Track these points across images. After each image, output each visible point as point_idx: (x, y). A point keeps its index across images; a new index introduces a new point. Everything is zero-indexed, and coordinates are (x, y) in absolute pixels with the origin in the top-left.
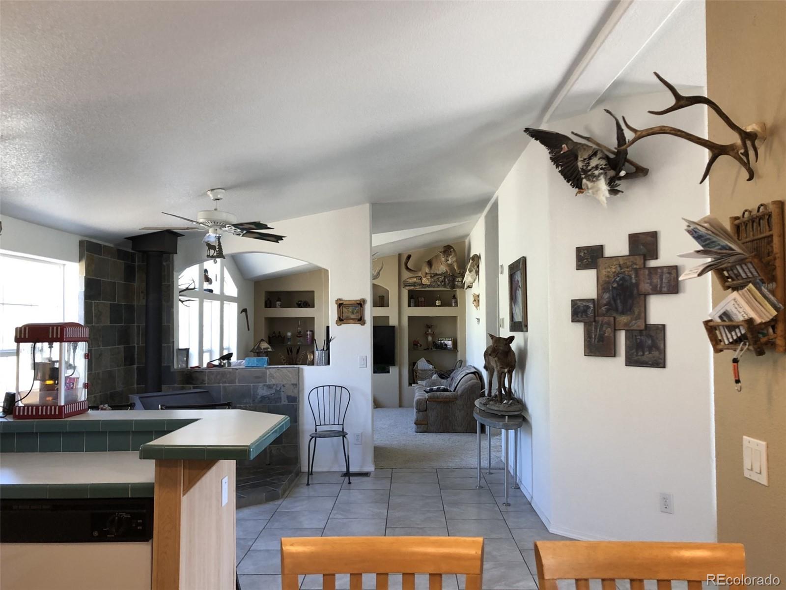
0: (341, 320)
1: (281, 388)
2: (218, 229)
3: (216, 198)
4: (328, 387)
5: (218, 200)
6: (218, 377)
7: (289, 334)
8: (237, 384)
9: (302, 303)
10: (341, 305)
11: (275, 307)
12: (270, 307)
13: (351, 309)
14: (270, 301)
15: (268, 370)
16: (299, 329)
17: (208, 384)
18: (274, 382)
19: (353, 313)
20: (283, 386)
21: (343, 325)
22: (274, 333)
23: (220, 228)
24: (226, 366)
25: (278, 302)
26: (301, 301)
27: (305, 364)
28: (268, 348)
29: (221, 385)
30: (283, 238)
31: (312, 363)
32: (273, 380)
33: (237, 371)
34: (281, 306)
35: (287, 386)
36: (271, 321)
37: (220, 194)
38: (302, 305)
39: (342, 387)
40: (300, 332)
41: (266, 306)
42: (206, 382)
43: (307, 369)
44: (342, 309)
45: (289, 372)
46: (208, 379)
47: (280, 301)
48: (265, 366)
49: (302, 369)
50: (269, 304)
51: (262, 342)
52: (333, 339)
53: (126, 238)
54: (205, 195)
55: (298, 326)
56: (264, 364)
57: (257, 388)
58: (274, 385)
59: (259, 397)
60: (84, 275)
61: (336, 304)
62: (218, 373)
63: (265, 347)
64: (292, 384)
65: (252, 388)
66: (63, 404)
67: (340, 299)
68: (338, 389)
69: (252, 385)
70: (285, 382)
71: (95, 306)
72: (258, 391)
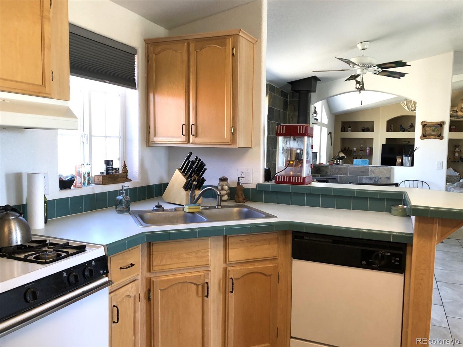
0: (424, 136)
1: (378, 180)
2: (364, 69)
3: (364, 48)
4: (417, 181)
5: (364, 49)
6: (337, 170)
7: (355, 149)
8: (349, 175)
10: (425, 125)
11: (347, 131)
12: (344, 131)
13: (433, 128)
14: (344, 128)
15: (369, 168)
16: (361, 145)
17: (330, 174)
18: (373, 175)
19: (434, 131)
20: (380, 178)
21: (425, 139)
22: (345, 148)
23: (366, 69)
24: (341, 164)
25: (349, 129)
26: (365, 128)
27: (395, 165)
28: (345, 157)
29: (338, 175)
30: (405, 75)
31: (402, 164)
32: (373, 174)
33: (349, 167)
34: (351, 131)
35: (383, 179)
36: (343, 140)
37: (366, 46)
38: (365, 130)
39: (423, 182)
40: (362, 148)
41: (342, 131)
42: (329, 173)
43: (397, 169)
44: (426, 128)
45: (384, 169)
46: (330, 171)
47: (351, 128)
48: (367, 165)
49: (393, 168)
50: (343, 129)
51: (340, 153)
52: (417, 149)
53: (288, 83)
55: (361, 144)
56: (366, 164)
57: (362, 179)
58: (374, 177)
60: (268, 105)
61: (421, 124)
62: (337, 168)
63: (342, 156)
64: (387, 178)
65: (358, 178)
66: (304, 176)
67: (425, 122)
68: (420, 183)
69: (358, 176)
70: (381, 176)
71: (272, 124)
72: (363, 181)
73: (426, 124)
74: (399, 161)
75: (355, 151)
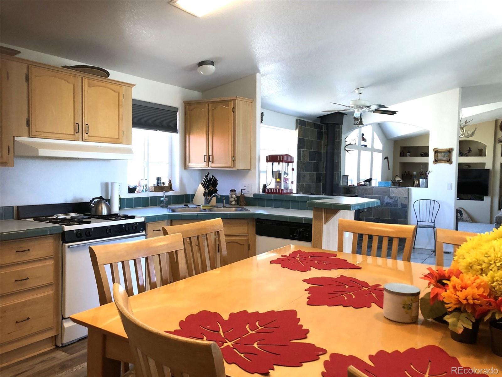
0: (436, 161)
1: (397, 199)
3: (359, 93)
4: (426, 200)
5: (361, 94)
6: (363, 191)
7: (415, 173)
8: (373, 195)
9: (424, 153)
10: (436, 152)
11: (406, 156)
12: (403, 156)
13: (443, 154)
14: (404, 153)
15: (390, 189)
16: (421, 170)
17: (358, 194)
18: (394, 195)
19: (444, 157)
20: (399, 198)
21: (437, 164)
22: (406, 172)
24: (368, 185)
25: (408, 153)
27: (413, 186)
28: (401, 181)
29: (364, 195)
30: (396, 112)
31: (418, 186)
32: (393, 194)
33: (373, 188)
34: (410, 155)
35: (401, 198)
36: (404, 165)
37: (362, 90)
38: (423, 155)
39: (435, 201)
41: (401, 156)
42: (357, 193)
43: (414, 190)
44: (437, 154)
45: (403, 190)
46: (358, 191)
47: (410, 153)
48: (389, 186)
49: (411, 189)
50: (403, 154)
51: (397, 177)
52: (431, 172)
53: (318, 117)
54: (354, 91)
55: (421, 168)
56: (389, 185)
57: (384, 198)
58: (394, 197)
59: (385, 203)
60: (298, 136)
61: (434, 151)
62: (363, 189)
64: (405, 197)
65: (381, 197)
66: (283, 188)
67: (436, 148)
68: (432, 202)
69: (381, 196)
70: (400, 196)
71: (302, 152)
72: (385, 200)
73: (438, 151)
74: (416, 182)
75: (415, 175)
